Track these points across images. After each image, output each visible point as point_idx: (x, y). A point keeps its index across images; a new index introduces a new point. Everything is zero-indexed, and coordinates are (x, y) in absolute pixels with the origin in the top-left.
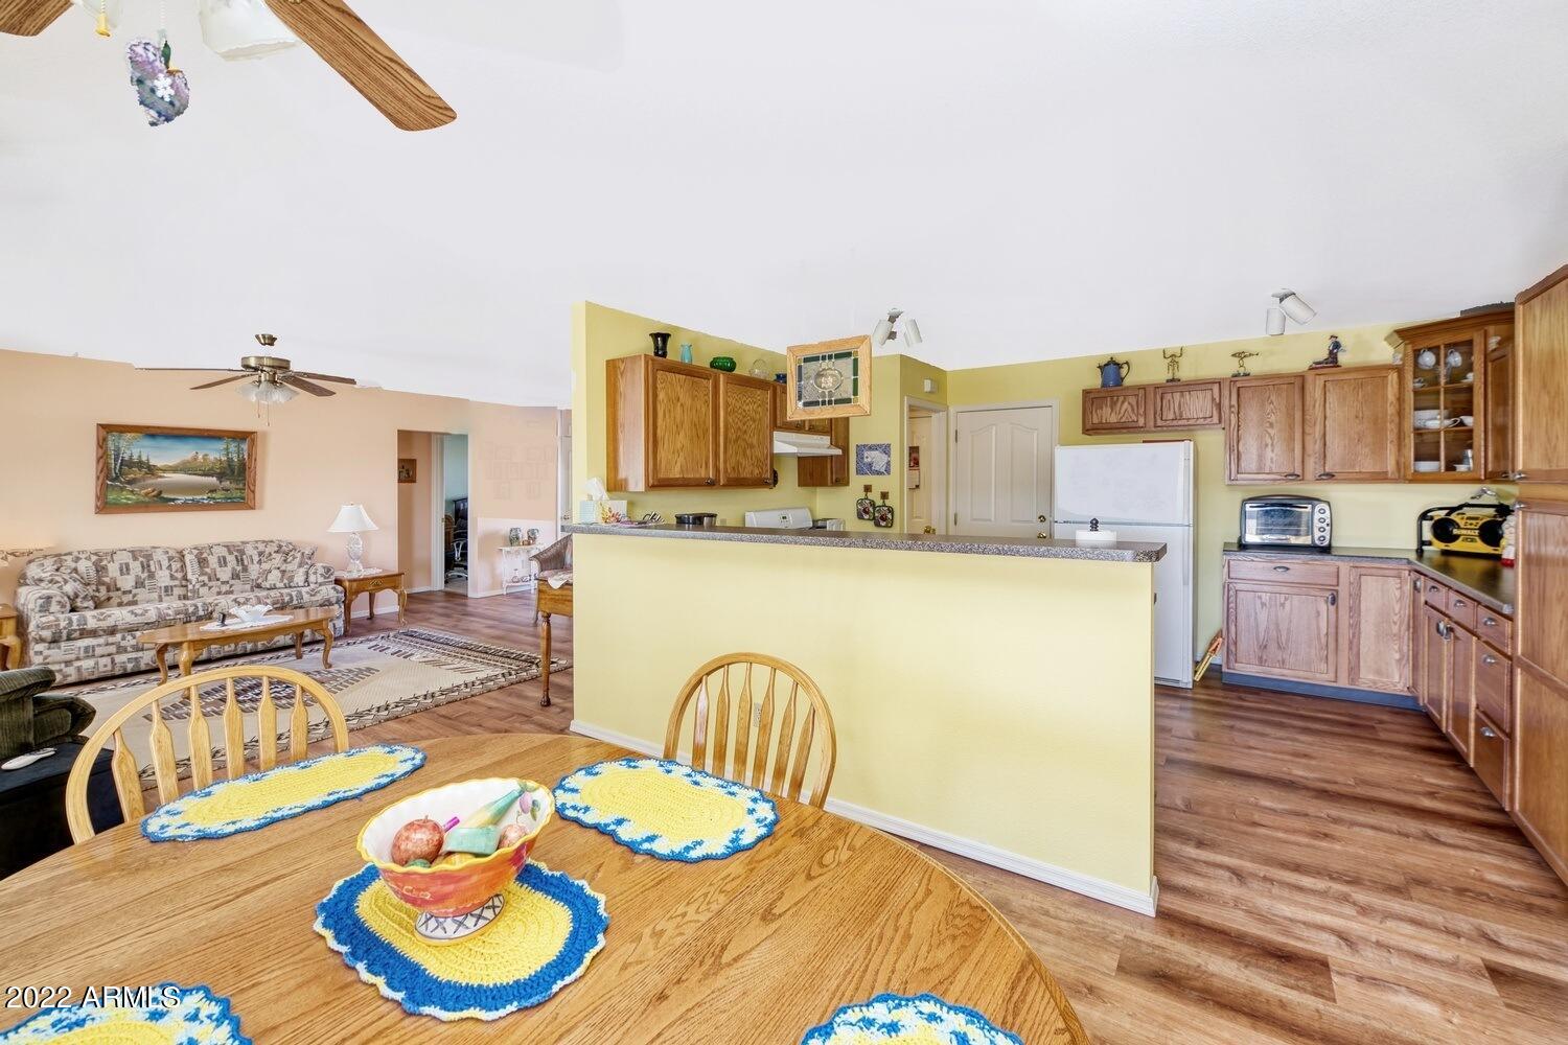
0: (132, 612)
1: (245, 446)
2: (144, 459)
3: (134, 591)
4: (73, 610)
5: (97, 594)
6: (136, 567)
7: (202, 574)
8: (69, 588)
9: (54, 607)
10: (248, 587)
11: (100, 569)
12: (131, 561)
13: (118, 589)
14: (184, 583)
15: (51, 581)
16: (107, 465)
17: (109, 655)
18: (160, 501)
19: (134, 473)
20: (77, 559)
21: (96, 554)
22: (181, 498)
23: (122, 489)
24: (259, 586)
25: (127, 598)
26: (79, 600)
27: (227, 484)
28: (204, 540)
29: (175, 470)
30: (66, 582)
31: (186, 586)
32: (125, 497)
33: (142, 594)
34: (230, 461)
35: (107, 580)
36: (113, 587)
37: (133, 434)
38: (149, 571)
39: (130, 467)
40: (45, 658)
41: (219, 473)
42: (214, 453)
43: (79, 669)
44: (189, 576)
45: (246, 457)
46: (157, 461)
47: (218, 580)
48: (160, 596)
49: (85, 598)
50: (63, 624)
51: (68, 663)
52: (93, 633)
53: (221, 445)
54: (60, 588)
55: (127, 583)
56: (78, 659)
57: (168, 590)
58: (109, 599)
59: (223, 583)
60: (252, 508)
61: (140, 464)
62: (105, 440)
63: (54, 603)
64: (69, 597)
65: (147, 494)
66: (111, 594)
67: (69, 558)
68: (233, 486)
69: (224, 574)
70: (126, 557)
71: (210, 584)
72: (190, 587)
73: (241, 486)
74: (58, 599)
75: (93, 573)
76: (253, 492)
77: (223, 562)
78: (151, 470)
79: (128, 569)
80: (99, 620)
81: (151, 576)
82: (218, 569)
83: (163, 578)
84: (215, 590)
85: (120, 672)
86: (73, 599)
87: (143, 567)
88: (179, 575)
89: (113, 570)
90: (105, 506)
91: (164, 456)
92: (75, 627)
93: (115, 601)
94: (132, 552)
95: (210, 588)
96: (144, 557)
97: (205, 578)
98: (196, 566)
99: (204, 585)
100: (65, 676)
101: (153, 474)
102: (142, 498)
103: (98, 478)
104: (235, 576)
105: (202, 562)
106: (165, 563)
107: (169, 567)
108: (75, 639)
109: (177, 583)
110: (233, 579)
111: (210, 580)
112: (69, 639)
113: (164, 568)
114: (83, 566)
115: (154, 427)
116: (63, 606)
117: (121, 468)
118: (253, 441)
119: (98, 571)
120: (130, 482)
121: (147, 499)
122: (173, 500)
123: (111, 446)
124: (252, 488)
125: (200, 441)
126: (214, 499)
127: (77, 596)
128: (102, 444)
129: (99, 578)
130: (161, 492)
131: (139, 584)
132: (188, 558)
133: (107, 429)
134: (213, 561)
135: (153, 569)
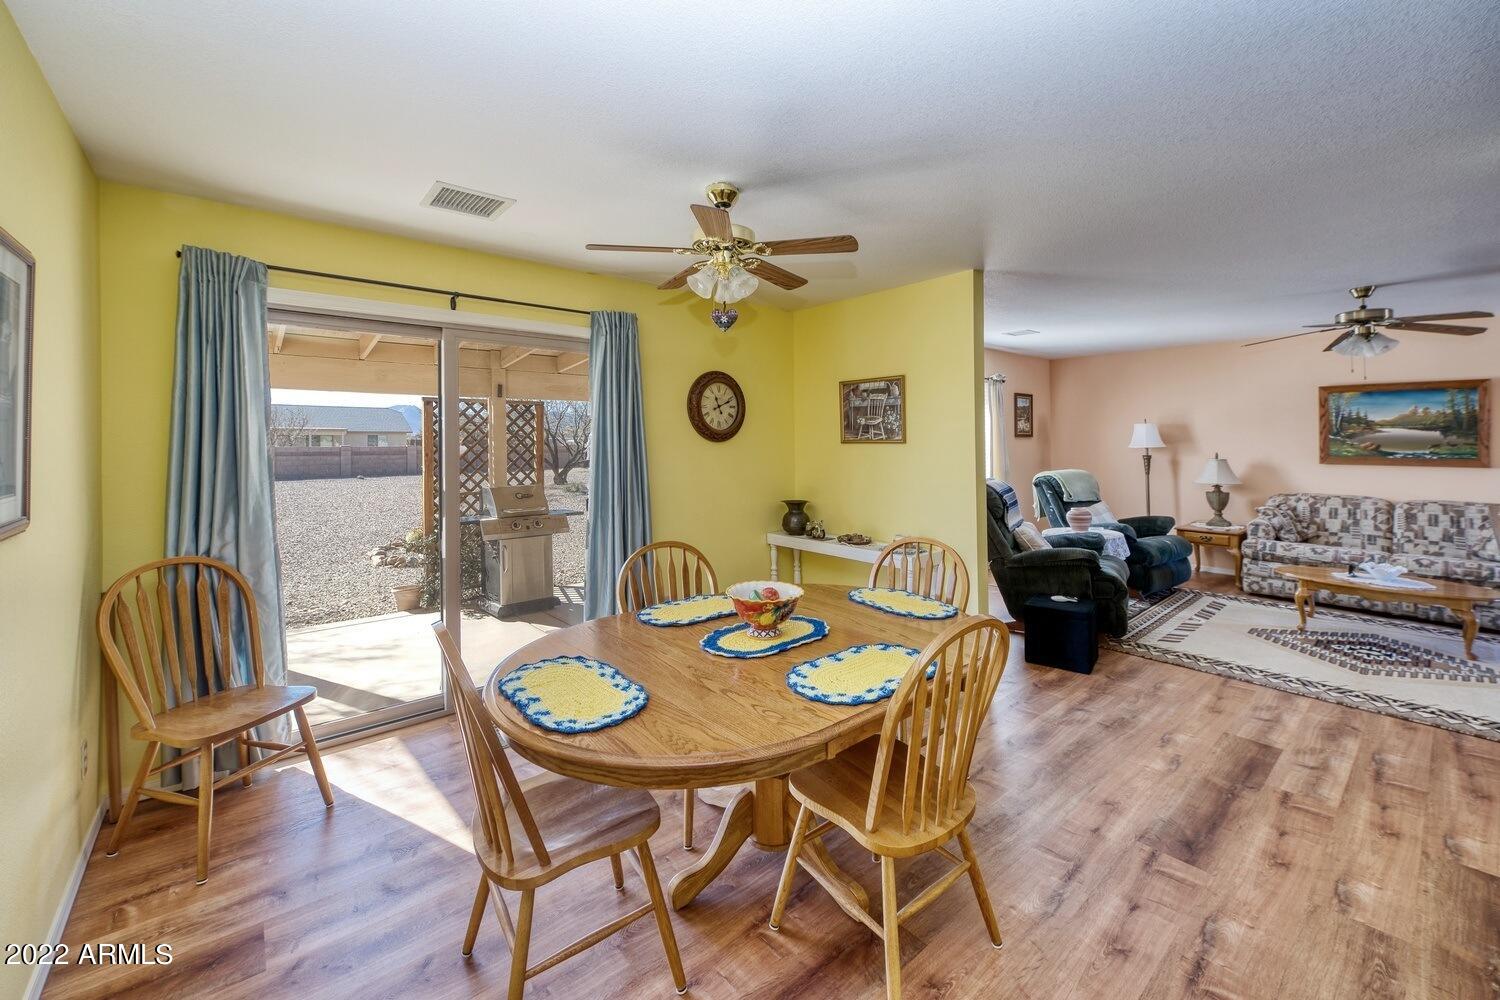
0: (1313, 550)
1: (1475, 397)
2: (1362, 415)
3: (1340, 534)
4: (1278, 538)
5: (1306, 531)
6: (1343, 513)
7: (1409, 529)
8: (1276, 521)
9: (1261, 534)
10: (1463, 553)
11: (1314, 511)
12: (1340, 507)
13: (1326, 530)
14: (1388, 535)
15: (1264, 513)
16: (1329, 422)
17: (1294, 581)
18: (1378, 455)
19: (1353, 428)
20: (1299, 500)
21: (1314, 497)
22: (1401, 453)
23: (1344, 443)
24: (1476, 554)
25: (1333, 539)
26: (1282, 532)
27: (1453, 438)
28: (1418, 496)
29: (1392, 424)
30: (1275, 515)
31: (1391, 539)
32: (1347, 450)
33: (1347, 538)
34: (1457, 414)
35: (1318, 520)
36: (1322, 527)
37: (1351, 393)
38: (1355, 518)
39: (1350, 423)
40: (1249, 570)
41: (1444, 428)
42: (1437, 407)
43: (1271, 585)
44: (1396, 530)
45: (1477, 408)
46: (1375, 417)
47: (1426, 538)
48: (1363, 543)
49: (1289, 532)
50: (1260, 547)
51: (1264, 578)
52: (1281, 560)
53: (1446, 397)
54: (1269, 519)
55: (1334, 525)
56: (1270, 577)
57: (1371, 539)
58: (1318, 537)
59: (1432, 543)
60: (1487, 465)
61: (1359, 420)
62: (1326, 400)
63: (1260, 530)
64: (1274, 528)
65: (1366, 448)
66: (1321, 533)
67: (1293, 498)
68: (1462, 440)
69: (1435, 534)
70: (1336, 503)
71: (1417, 541)
72: (1395, 540)
73: (1471, 441)
74: (1264, 527)
75: (1307, 513)
76: (1487, 447)
77: (1434, 521)
78: (1370, 426)
79: (1336, 514)
80: (1285, 550)
81: (1356, 523)
82: (1427, 528)
83: (1367, 527)
84: (1421, 548)
86: (1278, 530)
87: (1349, 513)
88: (1384, 527)
89: (1324, 512)
90: (1327, 457)
91: (1380, 413)
92: (1267, 551)
93: (1323, 539)
94: (1344, 499)
95: (1416, 545)
96: (1353, 504)
97: (1411, 535)
98: (1403, 520)
99: (1410, 541)
100: (1262, 588)
101: (1371, 429)
102: (1362, 452)
103: (1321, 433)
104: (1447, 538)
105: (1410, 518)
106: (1371, 513)
107: (1375, 518)
108: (1268, 561)
109: (1381, 534)
110: (1444, 541)
111: (1416, 538)
112: (1264, 560)
113: (1369, 517)
114: (1303, 507)
115: (1369, 385)
116: (1267, 534)
117: (1341, 424)
118: (1485, 390)
119: (1311, 512)
120: (1350, 437)
121: (1366, 453)
122: (1392, 454)
123: (1332, 404)
124: (1485, 442)
125: (1421, 396)
126: (1437, 454)
127: (1281, 528)
128: (1323, 404)
129: (1312, 518)
130: (1379, 446)
131: (1345, 529)
132: (1399, 512)
133: (1327, 391)
134: (1422, 519)
135: (1358, 517)
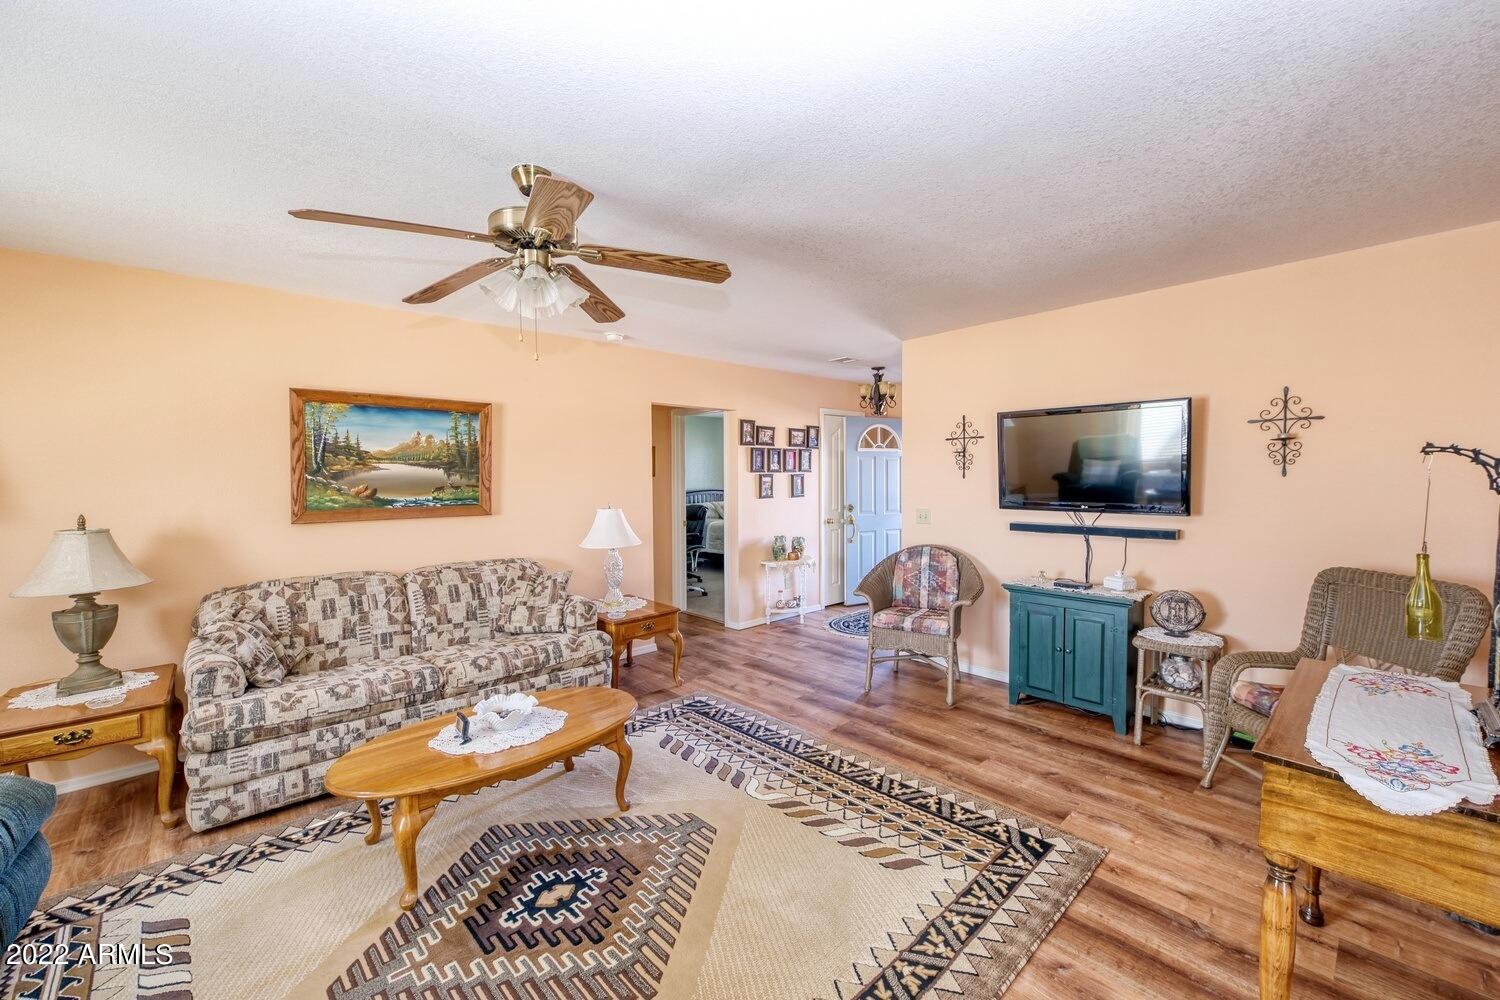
1: (477, 425)
2: (353, 442)
3: (342, 643)
4: (251, 686)
5: (290, 652)
6: (343, 603)
7: (430, 613)
8: (245, 651)
9: (221, 687)
10: (487, 631)
11: (296, 611)
12: (337, 597)
13: (320, 642)
14: (407, 627)
15: (218, 640)
16: (304, 450)
17: (300, 767)
18: (374, 505)
19: (340, 463)
20: (266, 595)
21: (291, 586)
22: (402, 499)
23: (326, 486)
24: (500, 630)
25: (332, 655)
26: (260, 669)
27: (456, 478)
28: (431, 559)
29: (392, 458)
30: (241, 638)
31: (410, 632)
32: (330, 498)
33: (353, 648)
34: (459, 444)
35: (305, 627)
36: (313, 639)
37: (338, 405)
38: (361, 611)
39: (336, 455)
40: (203, 781)
41: (446, 464)
42: (439, 433)
43: (255, 795)
44: (413, 618)
45: (478, 439)
46: (369, 446)
47: (449, 622)
48: (376, 649)
49: (270, 664)
50: (229, 721)
51: (239, 786)
52: (276, 733)
53: (447, 423)
54: (232, 650)
55: (331, 630)
56: (253, 777)
57: (386, 639)
58: (308, 657)
59: (456, 626)
60: (488, 513)
61: (349, 450)
62: (301, 412)
63: (219, 680)
64: (244, 666)
65: (358, 494)
66: (311, 649)
67: (255, 593)
68: (464, 481)
69: (457, 613)
70: (328, 590)
71: (440, 628)
72: (415, 633)
73: (473, 482)
74: (226, 671)
75: (286, 617)
76: (489, 490)
77: (455, 594)
78: (363, 459)
79: (333, 609)
80: (284, 710)
81: (364, 618)
82: (450, 606)
83: (379, 622)
84: (446, 637)
85: (319, 793)
86: (249, 668)
87: (353, 604)
88: (400, 616)
89: (314, 609)
90: (304, 512)
91: (379, 437)
92: (247, 725)
93: (316, 660)
94: (339, 581)
95: (440, 634)
96: (352, 586)
97: (433, 620)
98: (421, 601)
99: (433, 630)
100: (234, 810)
101: (364, 465)
102: (352, 501)
103: (293, 470)
104: (471, 615)
105: (429, 595)
106: (382, 599)
107: (387, 604)
108: (248, 744)
109: (397, 628)
110: (468, 619)
111: (439, 622)
112: (238, 745)
113: (380, 605)
114: (275, 606)
115: (364, 395)
116: (234, 684)
117: (323, 456)
118: (487, 416)
119: (293, 613)
120: (337, 476)
121: (358, 502)
122: (391, 502)
123: (309, 421)
124: (486, 483)
125: (421, 416)
126: (441, 500)
127: (257, 661)
128: (297, 420)
129: (295, 624)
130: (375, 491)
131: (348, 632)
132: (413, 589)
133: (304, 397)
134: (442, 592)
135: (366, 608)
